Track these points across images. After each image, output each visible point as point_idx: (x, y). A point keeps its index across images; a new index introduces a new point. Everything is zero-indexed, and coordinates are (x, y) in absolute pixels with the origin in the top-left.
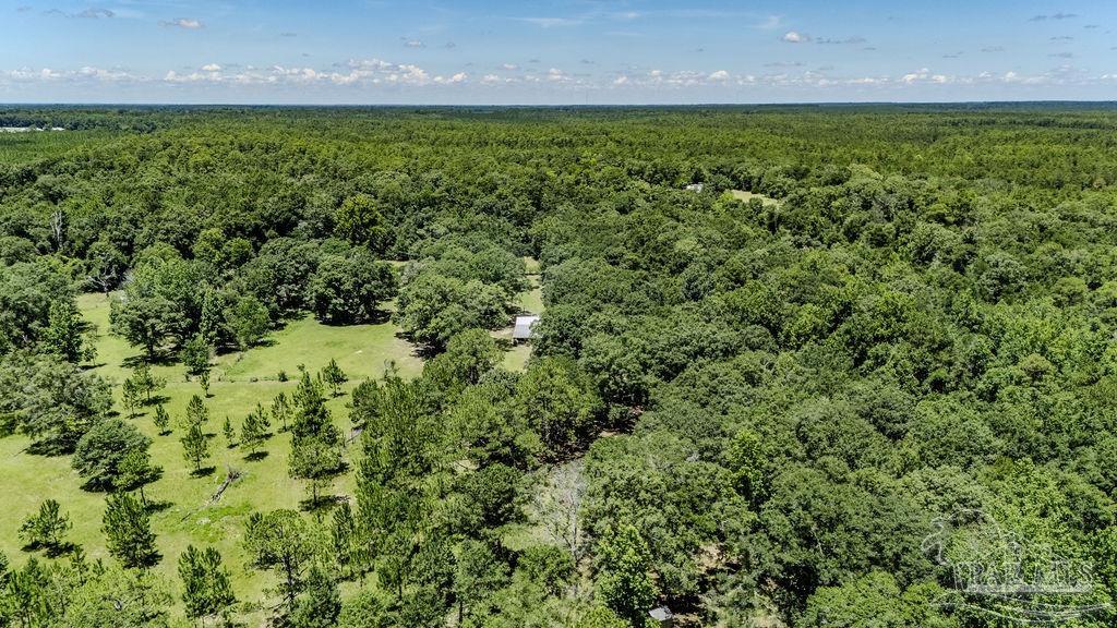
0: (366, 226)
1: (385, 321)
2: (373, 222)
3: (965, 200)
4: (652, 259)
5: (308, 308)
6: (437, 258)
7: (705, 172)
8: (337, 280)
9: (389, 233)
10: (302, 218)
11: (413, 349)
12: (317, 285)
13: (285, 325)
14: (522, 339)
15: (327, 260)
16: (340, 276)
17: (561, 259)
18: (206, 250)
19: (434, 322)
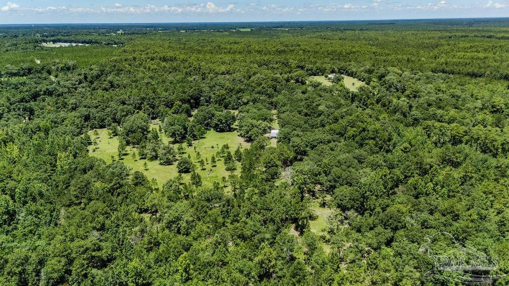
0: (223, 100)
1: (234, 131)
2: (225, 98)
4: (311, 112)
5: (211, 126)
6: (248, 113)
10: (202, 96)
11: (244, 139)
12: (215, 121)
13: (207, 132)
17: (284, 112)
19: (250, 133)
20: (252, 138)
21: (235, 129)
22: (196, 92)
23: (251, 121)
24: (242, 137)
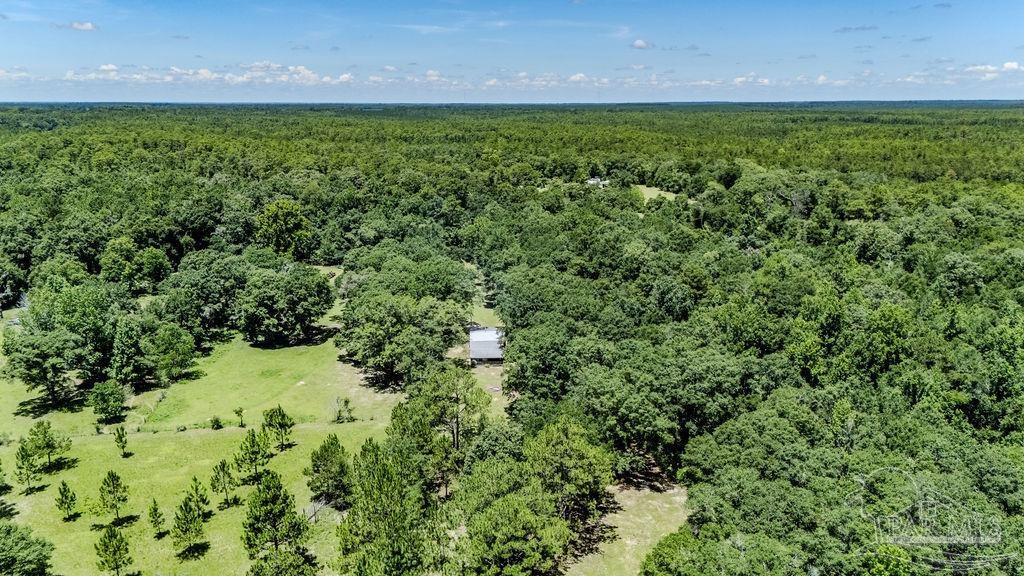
0: (290, 231)
1: (323, 340)
2: (298, 226)
3: (879, 196)
4: (601, 264)
6: (378, 269)
7: (601, 167)
8: (271, 298)
9: (313, 237)
10: (218, 222)
11: (362, 376)
12: (244, 305)
13: (211, 349)
14: (481, 360)
15: (256, 274)
16: (273, 293)
18: (115, 262)
19: (388, 349)
20: (399, 367)
21: (331, 333)
22: (203, 208)
23: (393, 300)
24: (357, 364)
